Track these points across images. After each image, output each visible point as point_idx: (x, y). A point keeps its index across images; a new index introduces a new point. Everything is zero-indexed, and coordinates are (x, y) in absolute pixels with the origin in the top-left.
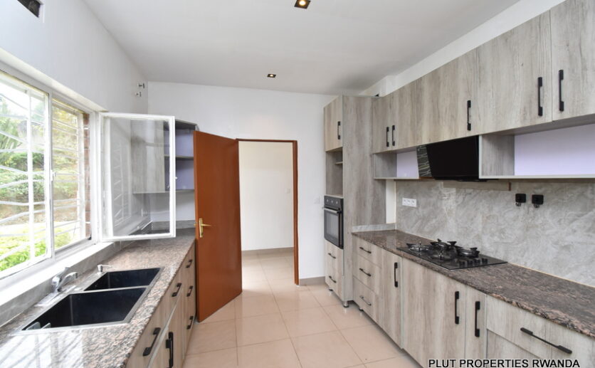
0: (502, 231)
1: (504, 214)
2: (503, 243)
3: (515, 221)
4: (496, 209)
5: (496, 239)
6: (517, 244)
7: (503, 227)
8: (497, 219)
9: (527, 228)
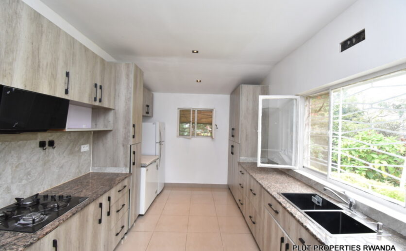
0: (29, 174)
1: (31, 159)
2: (30, 182)
3: (37, 161)
4: (24, 156)
5: (24, 182)
6: (39, 178)
7: (29, 170)
8: (25, 165)
9: (45, 164)
